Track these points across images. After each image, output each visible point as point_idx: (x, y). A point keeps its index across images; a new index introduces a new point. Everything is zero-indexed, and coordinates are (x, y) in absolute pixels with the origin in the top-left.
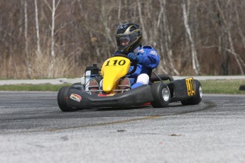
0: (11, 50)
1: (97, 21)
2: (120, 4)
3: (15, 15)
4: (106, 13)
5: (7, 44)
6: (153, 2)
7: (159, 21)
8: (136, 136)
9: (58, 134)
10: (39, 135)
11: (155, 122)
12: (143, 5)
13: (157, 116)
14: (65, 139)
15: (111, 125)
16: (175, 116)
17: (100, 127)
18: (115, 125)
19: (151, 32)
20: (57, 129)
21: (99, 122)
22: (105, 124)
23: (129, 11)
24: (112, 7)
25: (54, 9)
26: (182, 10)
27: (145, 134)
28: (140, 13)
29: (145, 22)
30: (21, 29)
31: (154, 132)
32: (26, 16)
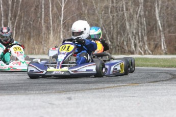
0: (32, 34)
1: (94, 14)
2: (110, 2)
3: (35, 9)
4: (100, 9)
5: (29, 30)
6: (134, 1)
7: (138, 15)
8: (121, 98)
9: (65, 96)
10: (52, 96)
11: (135, 88)
12: (127, 3)
13: (136, 83)
14: (70, 99)
15: (102, 90)
16: (149, 84)
17: (95, 91)
18: (106, 90)
19: (132, 23)
20: (64, 91)
21: (94, 87)
22: (98, 89)
23: (117, 8)
24: (105, 4)
25: (63, 5)
26: (155, 8)
27: (127, 96)
28: (125, 9)
29: (128, 16)
30: (39, 19)
31: (134, 95)
32: (43, 10)
